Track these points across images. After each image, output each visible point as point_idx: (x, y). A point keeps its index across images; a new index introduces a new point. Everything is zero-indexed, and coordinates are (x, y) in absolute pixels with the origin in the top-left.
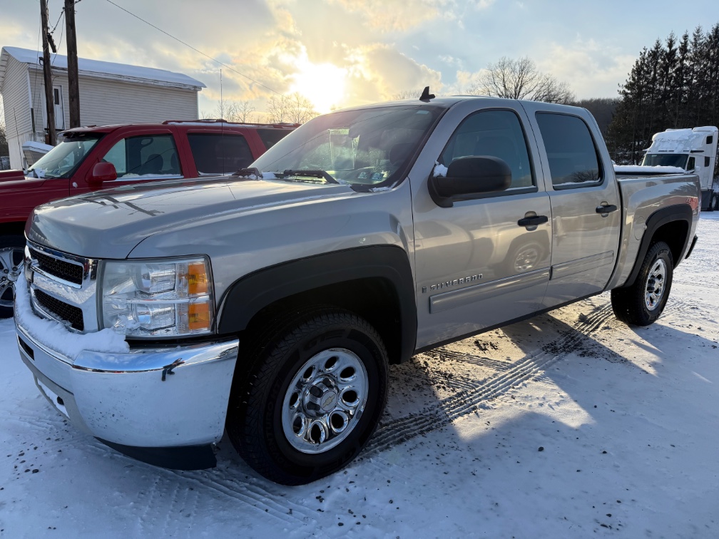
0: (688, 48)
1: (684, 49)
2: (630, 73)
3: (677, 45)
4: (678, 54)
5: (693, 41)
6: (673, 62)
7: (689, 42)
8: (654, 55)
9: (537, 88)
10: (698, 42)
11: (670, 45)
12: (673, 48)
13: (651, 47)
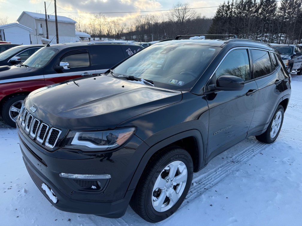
0: (234, 4)
1: (232, 5)
2: (216, 12)
3: (230, 3)
4: (231, 7)
5: (235, 2)
6: (229, 9)
7: (234, 3)
8: (223, 6)
9: (191, 15)
10: (237, 3)
11: (228, 3)
12: (229, 4)
13: (222, 4)
